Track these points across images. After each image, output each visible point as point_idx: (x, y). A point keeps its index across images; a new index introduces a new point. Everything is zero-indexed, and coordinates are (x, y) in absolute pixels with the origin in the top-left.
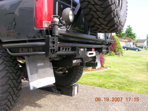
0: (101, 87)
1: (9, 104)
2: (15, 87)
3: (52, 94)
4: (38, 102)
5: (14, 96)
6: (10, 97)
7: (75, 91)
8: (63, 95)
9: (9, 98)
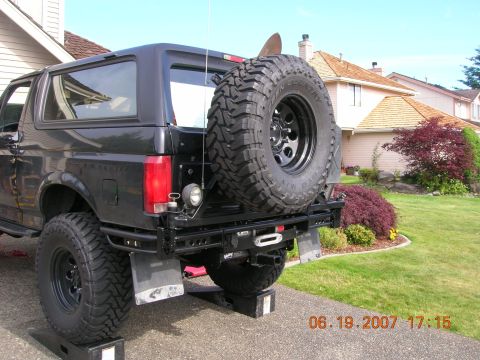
0: (340, 300)
1: (109, 323)
2: (120, 295)
3: (214, 309)
4: (178, 324)
5: (118, 311)
6: (111, 312)
7: (265, 305)
8: (237, 314)
9: (109, 313)
